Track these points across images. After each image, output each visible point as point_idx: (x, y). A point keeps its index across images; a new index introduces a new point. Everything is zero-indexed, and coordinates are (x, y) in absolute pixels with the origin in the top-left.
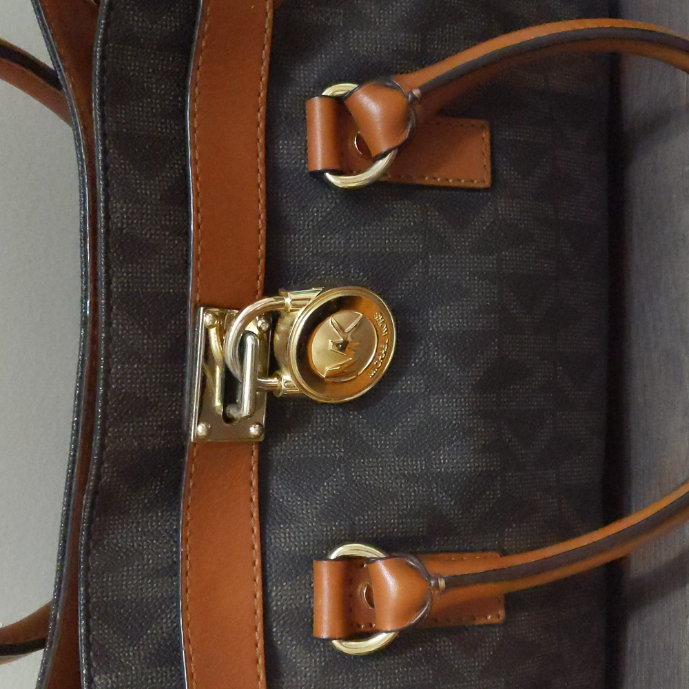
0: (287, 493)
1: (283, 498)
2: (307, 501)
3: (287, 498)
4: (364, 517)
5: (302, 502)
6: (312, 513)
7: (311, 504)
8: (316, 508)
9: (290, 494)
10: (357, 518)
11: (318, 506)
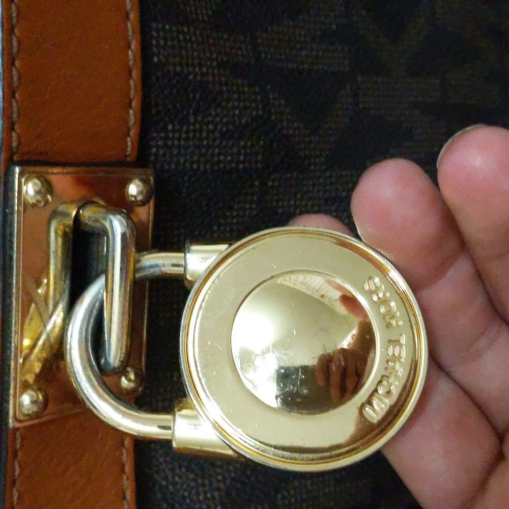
0: (173, 470)
1: (166, 478)
2: (203, 478)
3: (173, 478)
4: (289, 492)
5: (195, 480)
6: (213, 498)
7: (211, 483)
8: (218, 489)
9: (177, 470)
10: (279, 496)
11: (221, 485)
